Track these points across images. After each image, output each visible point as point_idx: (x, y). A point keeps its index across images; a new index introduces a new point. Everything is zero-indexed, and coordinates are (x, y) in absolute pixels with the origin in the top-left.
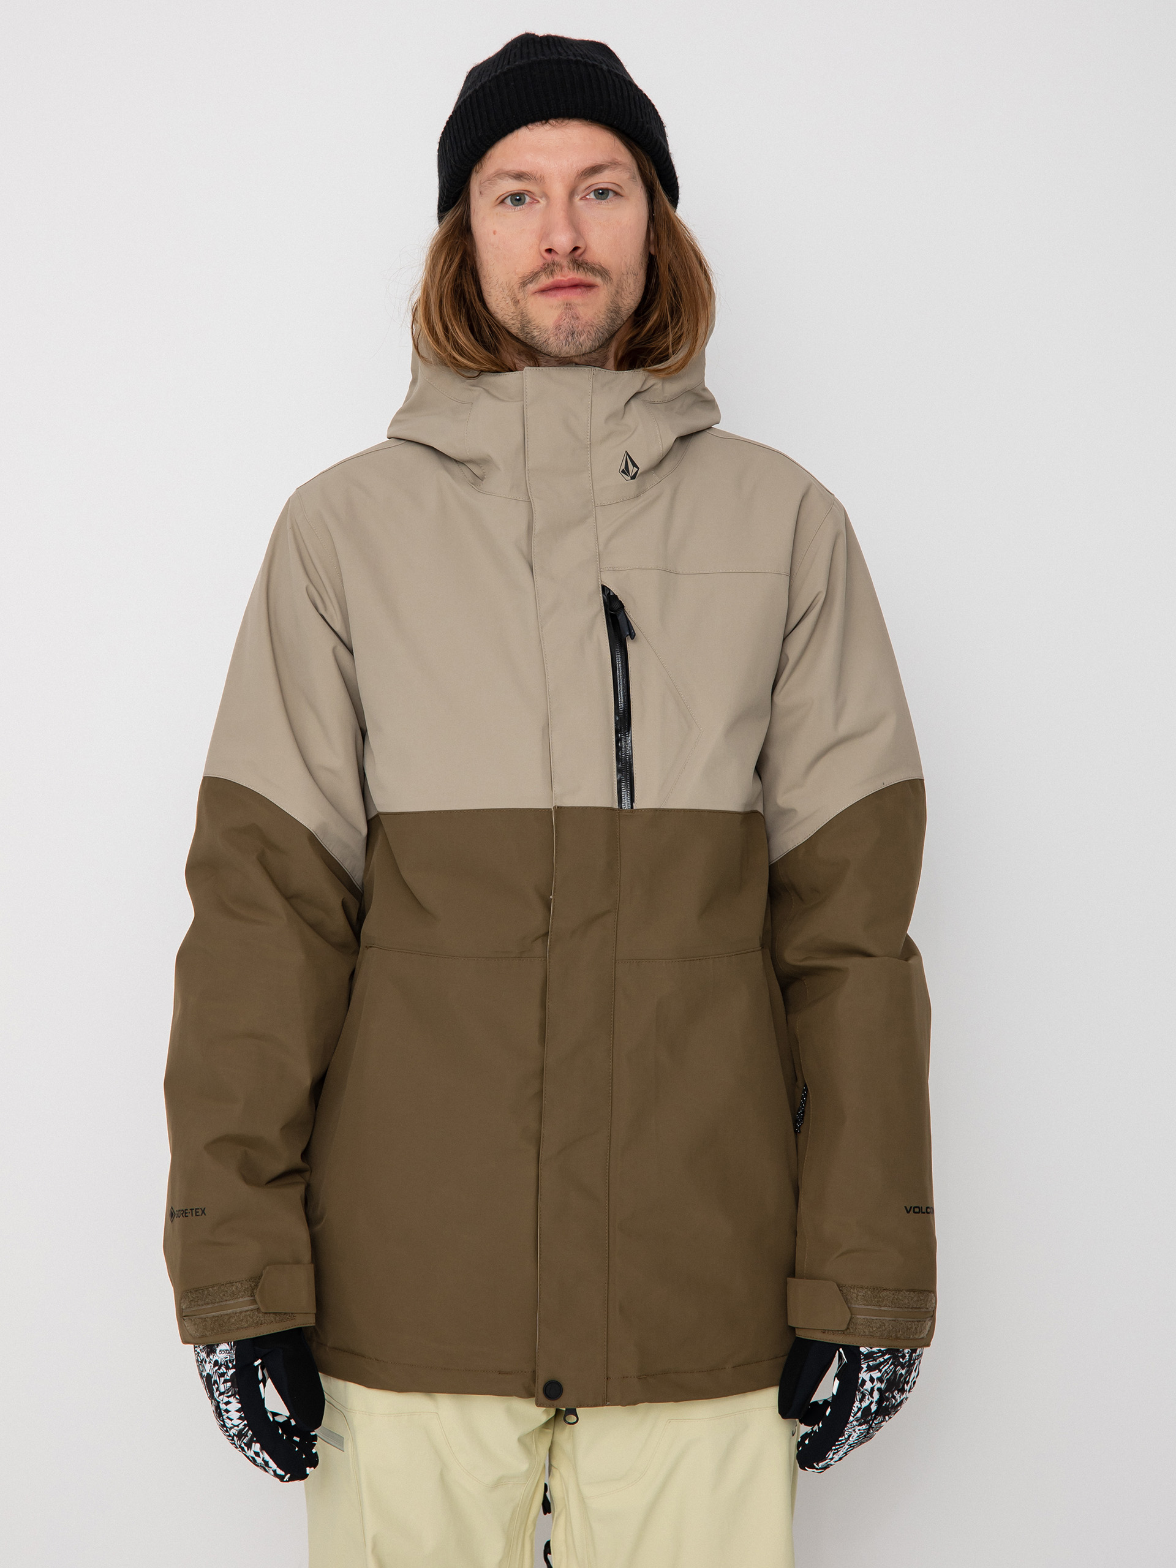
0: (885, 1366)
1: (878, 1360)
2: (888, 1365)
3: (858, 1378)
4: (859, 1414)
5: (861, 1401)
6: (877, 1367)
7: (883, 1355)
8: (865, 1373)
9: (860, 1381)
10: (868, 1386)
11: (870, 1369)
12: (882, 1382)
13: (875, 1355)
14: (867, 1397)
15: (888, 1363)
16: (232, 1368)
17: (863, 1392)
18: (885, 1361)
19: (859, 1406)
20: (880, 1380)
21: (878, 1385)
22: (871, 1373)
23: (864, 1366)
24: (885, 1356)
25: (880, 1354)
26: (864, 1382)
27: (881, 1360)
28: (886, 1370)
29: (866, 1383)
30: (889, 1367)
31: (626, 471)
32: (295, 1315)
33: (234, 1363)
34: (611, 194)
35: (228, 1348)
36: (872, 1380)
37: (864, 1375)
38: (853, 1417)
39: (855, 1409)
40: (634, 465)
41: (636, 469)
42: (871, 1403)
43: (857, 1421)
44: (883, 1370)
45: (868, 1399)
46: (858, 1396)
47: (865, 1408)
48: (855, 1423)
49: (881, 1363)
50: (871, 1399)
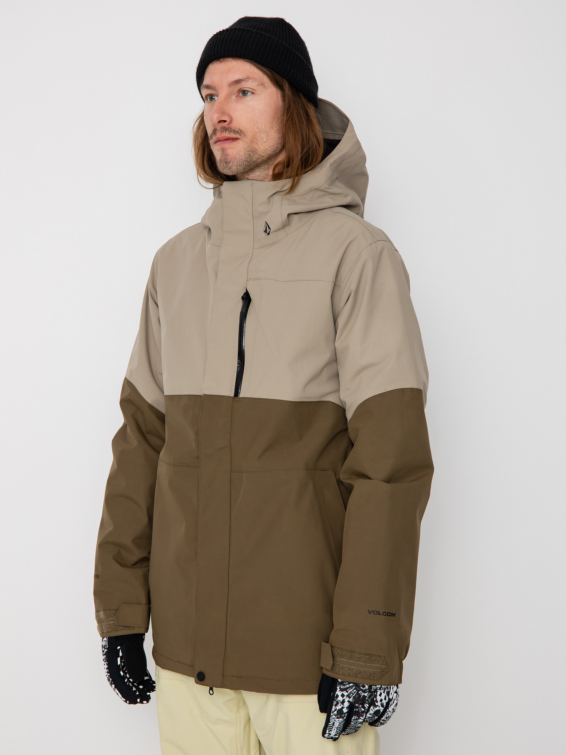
0: (350, 690)
1: (346, 686)
2: (352, 689)
3: (335, 694)
4: (336, 712)
5: (336, 705)
6: (346, 690)
7: (350, 683)
8: (339, 692)
9: (336, 695)
10: (340, 699)
11: (341, 690)
12: (350, 698)
13: (345, 683)
14: (339, 704)
15: (352, 688)
16: (106, 649)
17: (337, 701)
18: (350, 687)
19: (335, 708)
20: (348, 696)
21: (347, 699)
22: (343, 692)
23: (338, 688)
24: (350, 684)
25: (348, 683)
26: (338, 696)
27: (348, 686)
28: (351, 692)
29: (339, 697)
30: (353, 691)
31: (266, 231)
32: (135, 628)
33: (107, 647)
34: (249, 93)
35: (106, 640)
36: (343, 696)
37: (339, 693)
38: (332, 713)
39: (333, 710)
40: (269, 228)
41: (269, 230)
42: (343, 708)
43: (335, 716)
44: (349, 692)
45: (340, 705)
46: (335, 703)
47: (338, 709)
48: (334, 717)
49: (348, 688)
50: (342, 706)
